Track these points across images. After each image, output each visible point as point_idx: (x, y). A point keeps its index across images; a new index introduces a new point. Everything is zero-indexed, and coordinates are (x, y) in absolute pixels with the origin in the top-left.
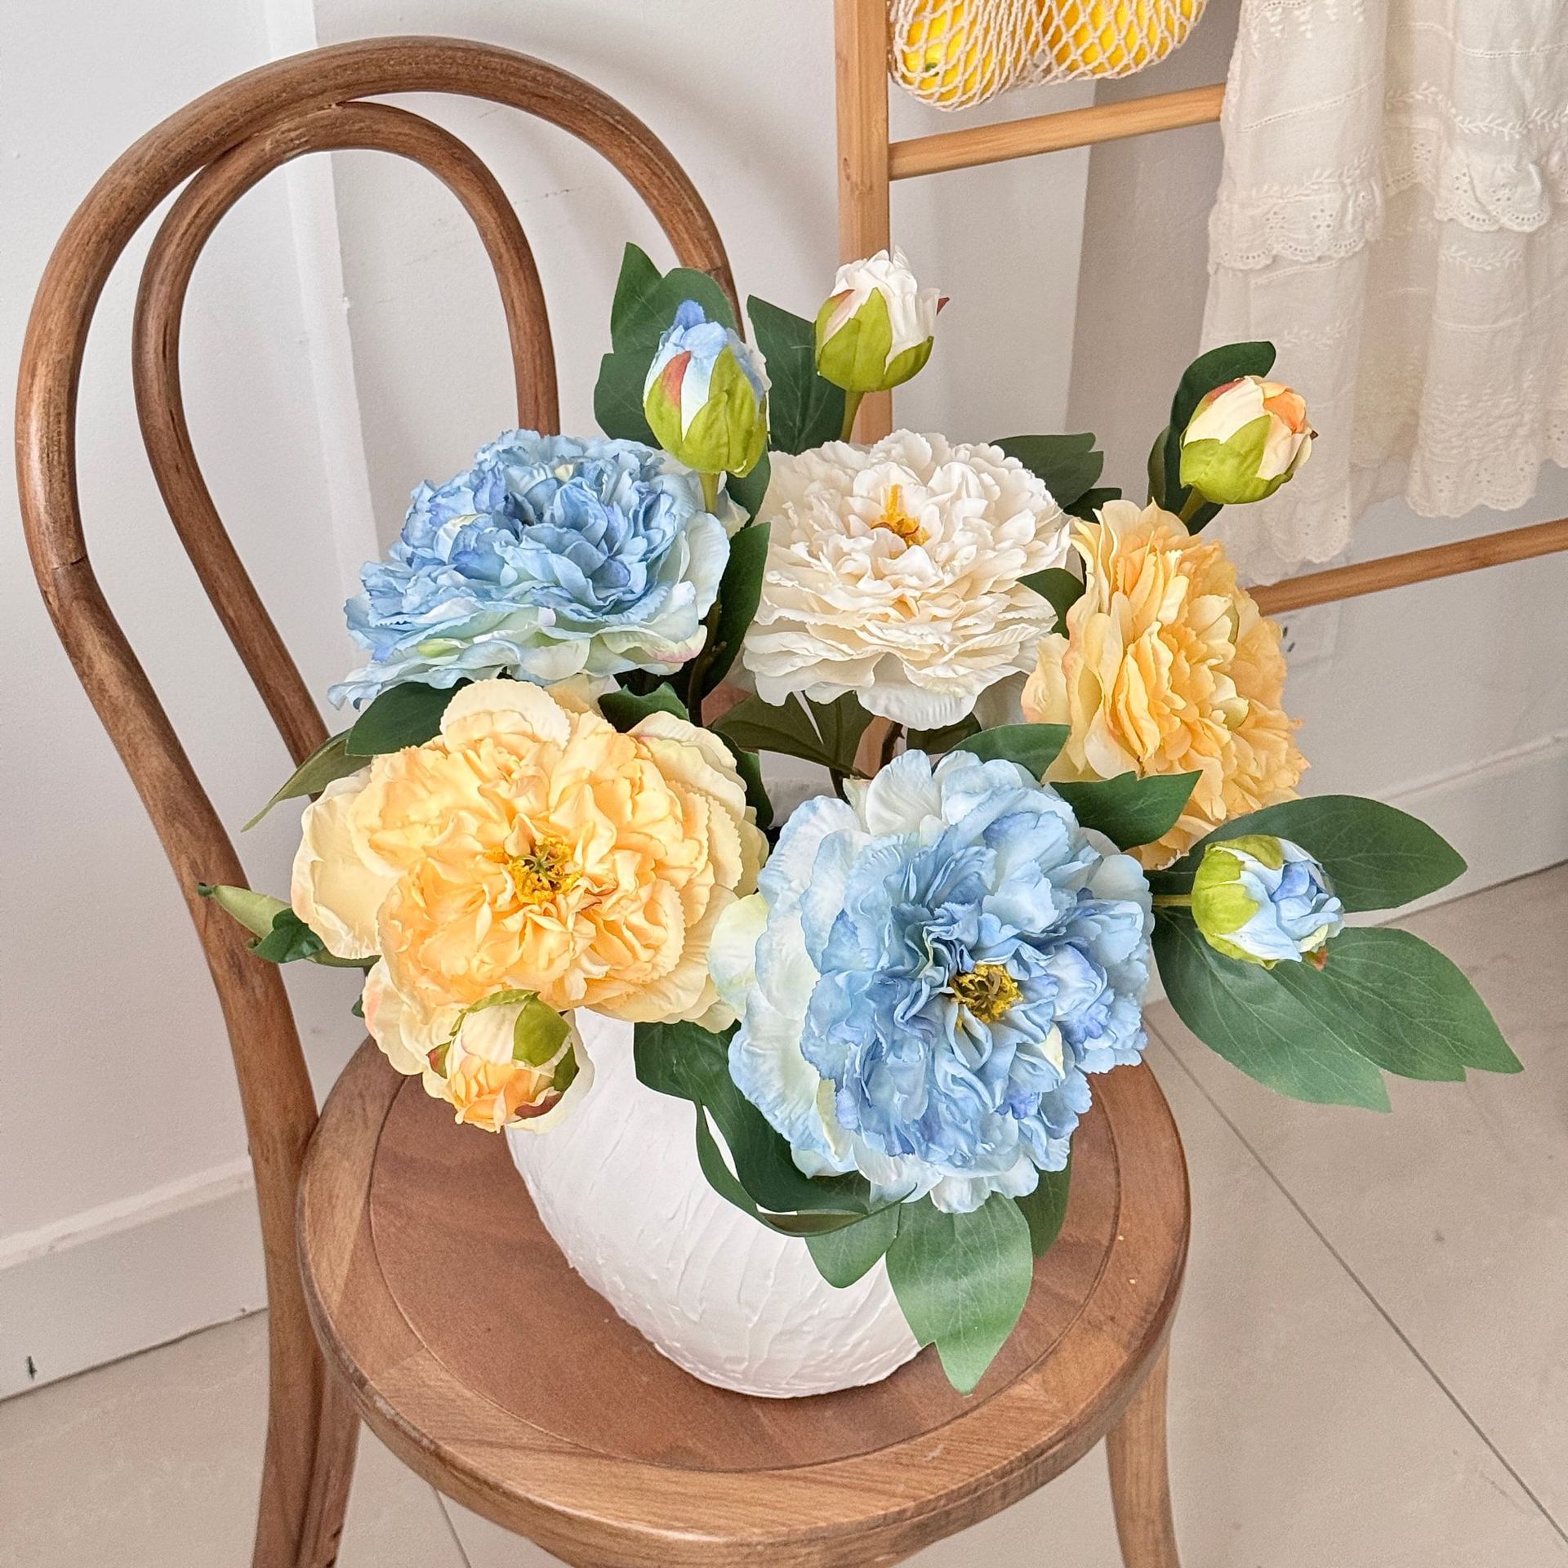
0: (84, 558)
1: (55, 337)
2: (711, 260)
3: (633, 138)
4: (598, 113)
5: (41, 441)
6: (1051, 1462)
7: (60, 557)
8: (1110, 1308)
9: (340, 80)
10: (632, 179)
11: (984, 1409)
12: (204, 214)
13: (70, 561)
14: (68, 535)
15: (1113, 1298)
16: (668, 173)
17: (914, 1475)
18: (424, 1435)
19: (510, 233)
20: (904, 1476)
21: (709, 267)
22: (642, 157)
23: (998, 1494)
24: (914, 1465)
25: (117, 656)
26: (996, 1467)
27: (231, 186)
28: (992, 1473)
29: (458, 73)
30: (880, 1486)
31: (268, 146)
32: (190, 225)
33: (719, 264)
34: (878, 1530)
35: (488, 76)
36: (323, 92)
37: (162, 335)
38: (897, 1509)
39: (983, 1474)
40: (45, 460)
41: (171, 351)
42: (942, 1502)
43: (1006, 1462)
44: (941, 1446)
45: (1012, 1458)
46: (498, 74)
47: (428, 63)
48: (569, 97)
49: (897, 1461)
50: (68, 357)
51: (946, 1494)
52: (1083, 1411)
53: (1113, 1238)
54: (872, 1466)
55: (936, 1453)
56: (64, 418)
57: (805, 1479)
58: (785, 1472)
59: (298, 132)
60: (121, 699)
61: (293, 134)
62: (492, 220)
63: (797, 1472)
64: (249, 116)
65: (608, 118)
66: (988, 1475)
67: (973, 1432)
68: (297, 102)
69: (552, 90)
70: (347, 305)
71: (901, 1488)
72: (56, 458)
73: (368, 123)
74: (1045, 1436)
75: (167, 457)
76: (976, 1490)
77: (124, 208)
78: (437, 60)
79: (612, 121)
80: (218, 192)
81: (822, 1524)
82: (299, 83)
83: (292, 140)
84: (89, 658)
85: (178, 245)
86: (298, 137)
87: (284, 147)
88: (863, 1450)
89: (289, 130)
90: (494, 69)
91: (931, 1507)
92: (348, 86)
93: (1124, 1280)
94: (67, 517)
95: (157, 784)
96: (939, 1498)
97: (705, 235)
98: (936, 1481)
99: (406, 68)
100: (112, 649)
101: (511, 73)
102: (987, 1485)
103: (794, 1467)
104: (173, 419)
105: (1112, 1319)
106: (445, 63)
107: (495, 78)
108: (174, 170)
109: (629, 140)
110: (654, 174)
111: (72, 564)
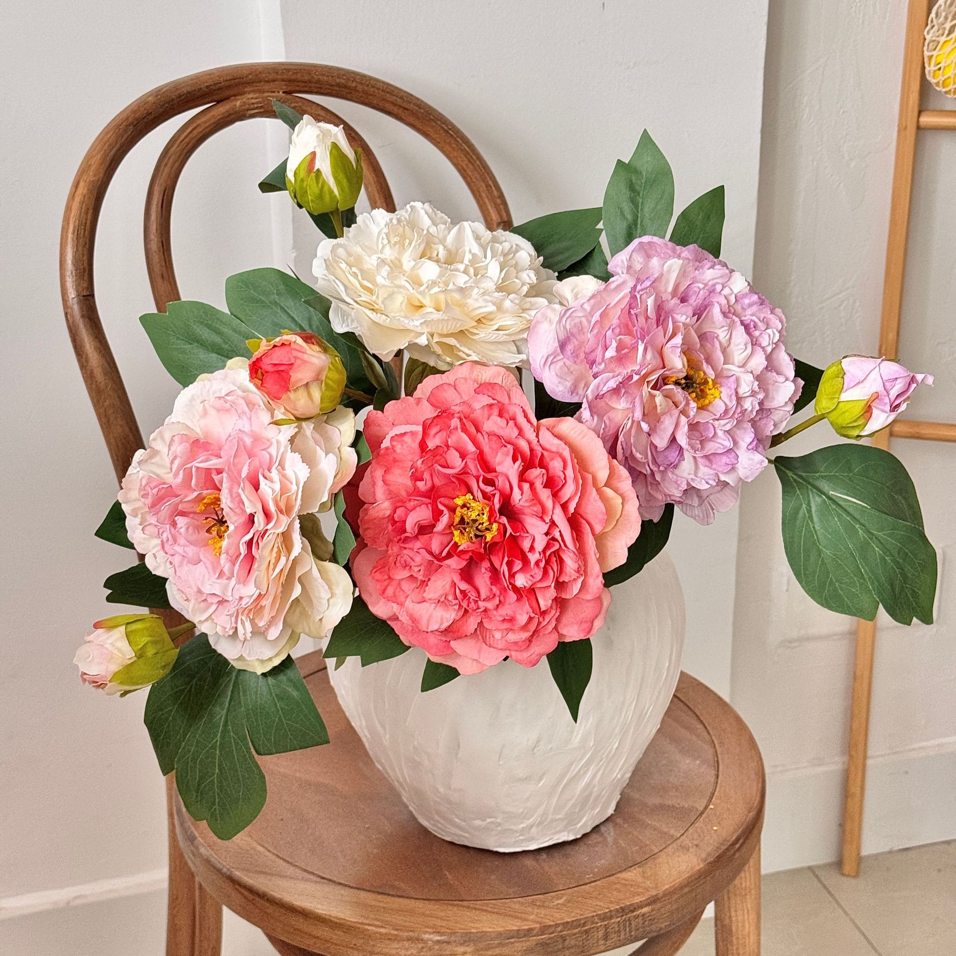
0: (92, 295)
1: (93, 168)
2: (501, 216)
3: (458, 139)
4: (439, 122)
5: (75, 222)
6: (640, 920)
7: (77, 291)
8: (697, 839)
9: (285, 77)
10: (456, 165)
11: (598, 883)
12: (195, 132)
13: (82, 294)
14: (83, 280)
15: (699, 835)
16: (478, 163)
17: (543, 911)
18: (224, 866)
19: (381, 187)
20: (536, 911)
21: (499, 220)
22: (463, 150)
23: (601, 934)
24: (544, 906)
25: (103, 356)
26: (599, 912)
27: (212, 121)
28: (597, 915)
29: (356, 87)
30: (519, 915)
31: (238, 103)
32: (186, 136)
33: (506, 219)
34: (512, 940)
35: (374, 92)
36: (274, 81)
37: (162, 195)
38: (527, 927)
39: (590, 915)
40: (76, 234)
41: (166, 207)
42: (559, 929)
43: (607, 910)
44: (565, 898)
45: (612, 909)
46: (380, 91)
47: (339, 78)
48: (422, 111)
49: (533, 903)
50: (98, 180)
51: (563, 924)
52: (666, 890)
53: (706, 808)
54: (516, 905)
55: (560, 901)
56: (91, 211)
57: (468, 907)
58: (456, 903)
59: (257, 100)
60: (102, 384)
61: (254, 101)
62: (371, 179)
63: (465, 903)
64: (227, 83)
65: (444, 126)
66: (593, 916)
67: (588, 893)
68: (257, 82)
69: (412, 105)
70: (294, 254)
71: (532, 917)
72: (82, 232)
73: (300, 104)
74: (637, 900)
75: (157, 269)
76: (584, 924)
77: (145, 112)
78: (344, 77)
79: (446, 128)
80: (205, 122)
81: (474, 931)
82: (260, 73)
83: (253, 104)
84: (87, 355)
85: (178, 147)
86: (257, 103)
87: (247, 106)
88: (512, 896)
89: (252, 98)
90: (378, 89)
91: (551, 931)
92: (290, 81)
93: (709, 827)
94: (84, 268)
95: (119, 445)
96: (557, 925)
97: (499, 201)
98: (557, 915)
99: (325, 78)
100: (100, 352)
101: (388, 92)
102: (593, 923)
103: (462, 901)
104: (163, 246)
105: (697, 846)
106: (349, 80)
107: (378, 93)
108: (178, 100)
109: (455, 140)
110: (470, 161)
111: (84, 296)
